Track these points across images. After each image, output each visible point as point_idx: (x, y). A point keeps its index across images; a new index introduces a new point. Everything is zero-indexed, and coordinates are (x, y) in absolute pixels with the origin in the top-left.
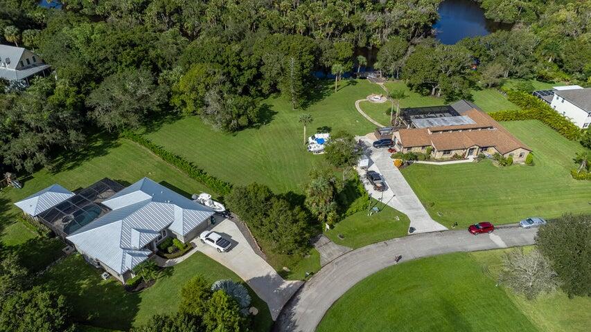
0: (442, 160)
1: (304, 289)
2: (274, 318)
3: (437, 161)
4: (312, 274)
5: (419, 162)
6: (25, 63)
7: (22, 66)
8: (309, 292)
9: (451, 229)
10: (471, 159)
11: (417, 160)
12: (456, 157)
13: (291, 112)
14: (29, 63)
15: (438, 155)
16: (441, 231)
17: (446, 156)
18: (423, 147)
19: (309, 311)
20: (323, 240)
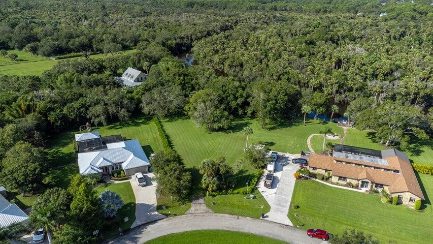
0: (337, 184)
1: (163, 220)
2: (131, 227)
3: (332, 183)
4: (175, 215)
5: (316, 180)
6: (140, 79)
7: (137, 80)
8: (164, 223)
9: (295, 227)
10: (363, 190)
11: (316, 178)
12: (349, 185)
13: (259, 130)
14: (142, 79)
15: (335, 179)
16: (286, 225)
17: (341, 182)
18: (326, 170)
19: (153, 232)
20: (201, 201)
